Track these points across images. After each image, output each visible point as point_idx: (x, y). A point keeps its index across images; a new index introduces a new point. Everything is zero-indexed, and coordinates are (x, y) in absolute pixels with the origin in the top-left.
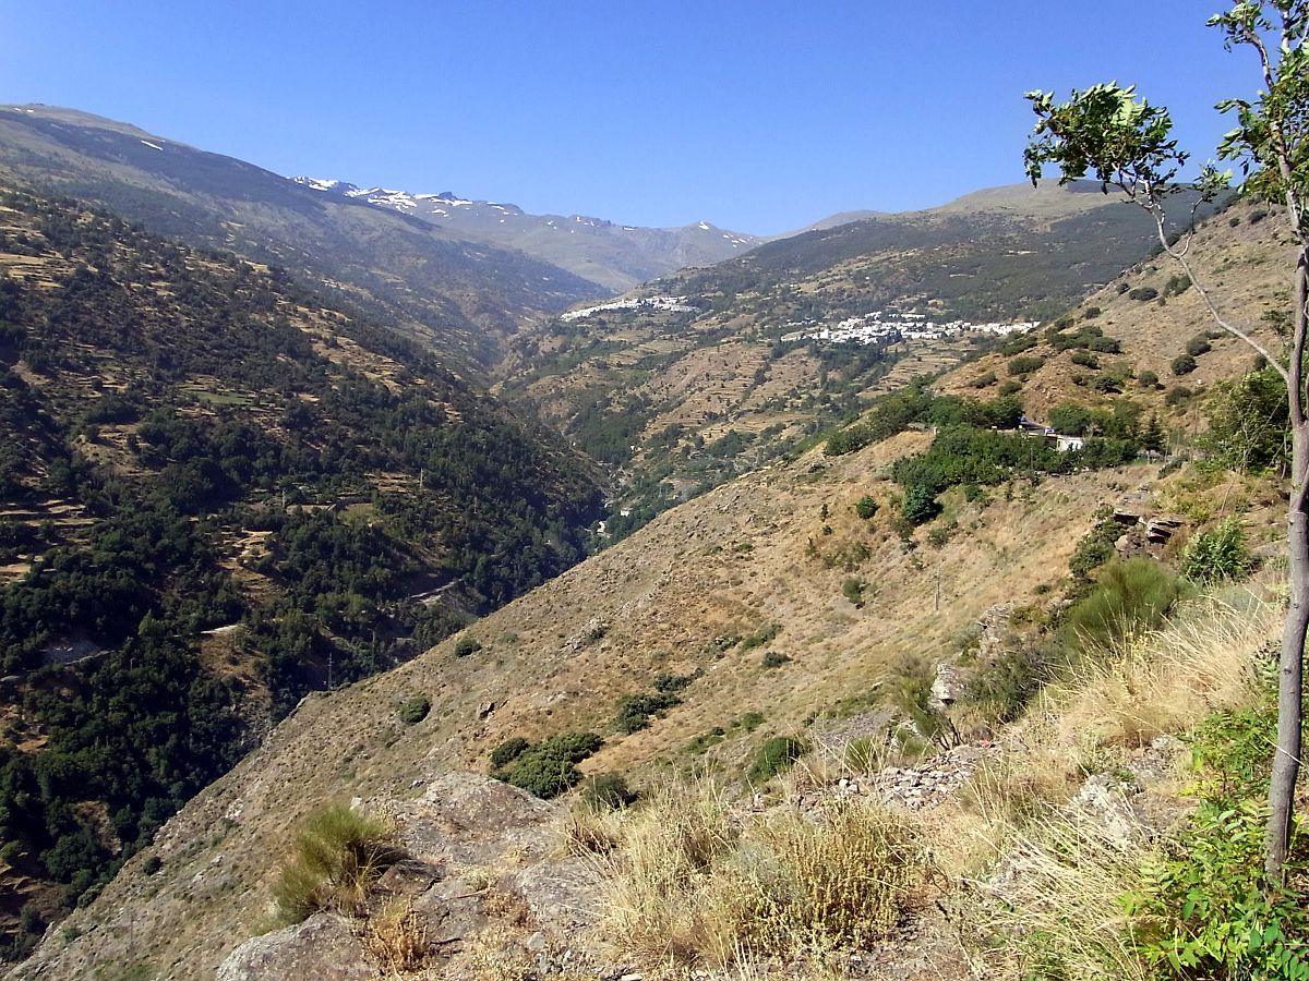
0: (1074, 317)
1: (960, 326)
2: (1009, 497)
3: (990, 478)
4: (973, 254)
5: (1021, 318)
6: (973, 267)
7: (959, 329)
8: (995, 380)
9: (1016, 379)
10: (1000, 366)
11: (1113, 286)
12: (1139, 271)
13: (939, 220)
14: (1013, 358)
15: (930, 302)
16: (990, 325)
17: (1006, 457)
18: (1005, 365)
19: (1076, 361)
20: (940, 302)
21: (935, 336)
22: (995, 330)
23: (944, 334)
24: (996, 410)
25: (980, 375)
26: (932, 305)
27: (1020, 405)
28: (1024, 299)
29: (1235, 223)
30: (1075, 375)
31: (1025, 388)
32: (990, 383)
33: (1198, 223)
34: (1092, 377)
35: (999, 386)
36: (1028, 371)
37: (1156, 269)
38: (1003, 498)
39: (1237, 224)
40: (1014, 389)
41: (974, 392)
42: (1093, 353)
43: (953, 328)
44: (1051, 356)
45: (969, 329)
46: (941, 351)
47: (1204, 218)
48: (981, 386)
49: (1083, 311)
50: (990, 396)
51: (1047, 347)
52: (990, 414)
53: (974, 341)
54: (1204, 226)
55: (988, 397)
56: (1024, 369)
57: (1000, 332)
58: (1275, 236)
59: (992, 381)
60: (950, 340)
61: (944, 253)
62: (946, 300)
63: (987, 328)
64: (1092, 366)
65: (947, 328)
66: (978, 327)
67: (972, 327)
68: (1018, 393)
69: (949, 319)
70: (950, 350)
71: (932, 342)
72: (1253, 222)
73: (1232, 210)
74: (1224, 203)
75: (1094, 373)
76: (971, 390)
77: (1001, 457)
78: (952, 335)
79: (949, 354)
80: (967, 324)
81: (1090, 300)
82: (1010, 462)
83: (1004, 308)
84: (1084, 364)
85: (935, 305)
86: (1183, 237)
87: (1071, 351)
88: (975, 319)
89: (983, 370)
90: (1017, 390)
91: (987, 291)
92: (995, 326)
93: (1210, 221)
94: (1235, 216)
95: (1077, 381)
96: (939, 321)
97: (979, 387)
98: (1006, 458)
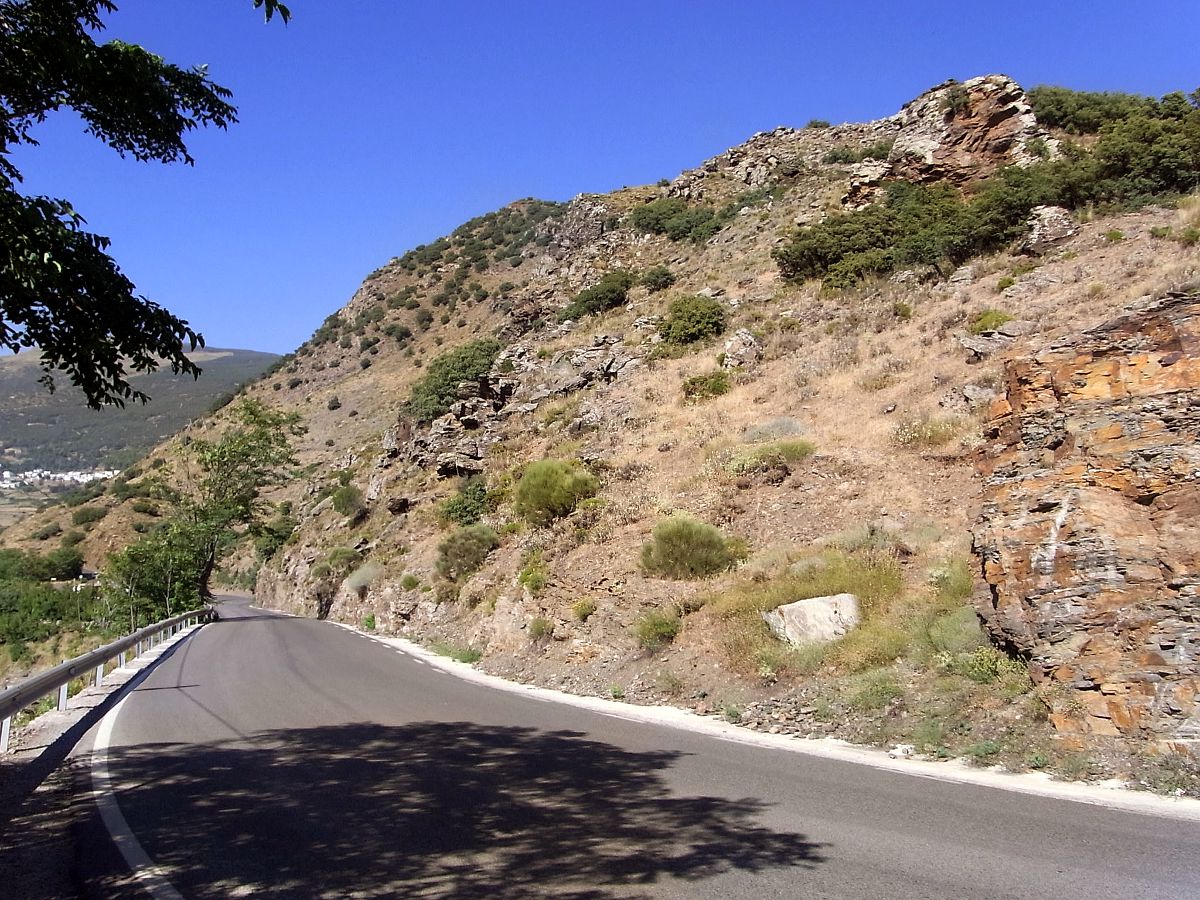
0: (143, 467)
1: (40, 475)
2: (55, 651)
3: (37, 634)
4: (50, 403)
5: (101, 467)
6: (53, 416)
7: (38, 478)
8: (60, 531)
9: (80, 529)
10: (65, 517)
11: (177, 439)
12: (200, 426)
13: (14, 369)
14: (78, 509)
15: (7, 451)
16: (70, 473)
17: (55, 610)
18: (70, 516)
19: (137, 510)
20: (18, 451)
21: (13, 486)
22: (76, 478)
23: (22, 484)
24: (56, 562)
25: (45, 526)
26: (9, 454)
27: (81, 556)
28: (104, 449)
29: (277, 387)
30: (136, 522)
31: (88, 539)
32: (54, 534)
33: (247, 386)
34: (152, 524)
35: (64, 536)
36: (93, 520)
37: (214, 424)
38: (50, 654)
39: (279, 388)
40: (77, 539)
41: (37, 544)
42: (155, 502)
43: (32, 476)
44: (115, 505)
45: (48, 477)
46: (19, 500)
47: (254, 381)
48: (44, 538)
49: (150, 462)
50: (54, 547)
51: (111, 497)
52: (51, 566)
53: (54, 490)
54: (253, 388)
55: (50, 548)
56: (88, 519)
57: (80, 480)
58: (308, 399)
59: (56, 531)
60: (30, 488)
61: (20, 402)
62: (25, 449)
63: (66, 477)
64: (154, 514)
65: (26, 477)
66: (59, 475)
67: (52, 476)
68: (82, 543)
69: (28, 467)
70: (29, 499)
71: (11, 491)
72: (292, 388)
73: (275, 376)
74: (268, 370)
75: (155, 520)
76: (34, 542)
77: (49, 611)
78: (31, 484)
79: (28, 503)
80: (46, 473)
81: (158, 451)
82: (59, 615)
83: (85, 457)
84: (145, 511)
85: (12, 453)
86: (236, 397)
87: (133, 500)
88: (55, 469)
89: (49, 521)
90: (79, 541)
91: (66, 440)
92: (76, 475)
93: (259, 384)
94: (277, 382)
95: (139, 529)
96: (15, 470)
97: (43, 539)
98: (53, 612)
